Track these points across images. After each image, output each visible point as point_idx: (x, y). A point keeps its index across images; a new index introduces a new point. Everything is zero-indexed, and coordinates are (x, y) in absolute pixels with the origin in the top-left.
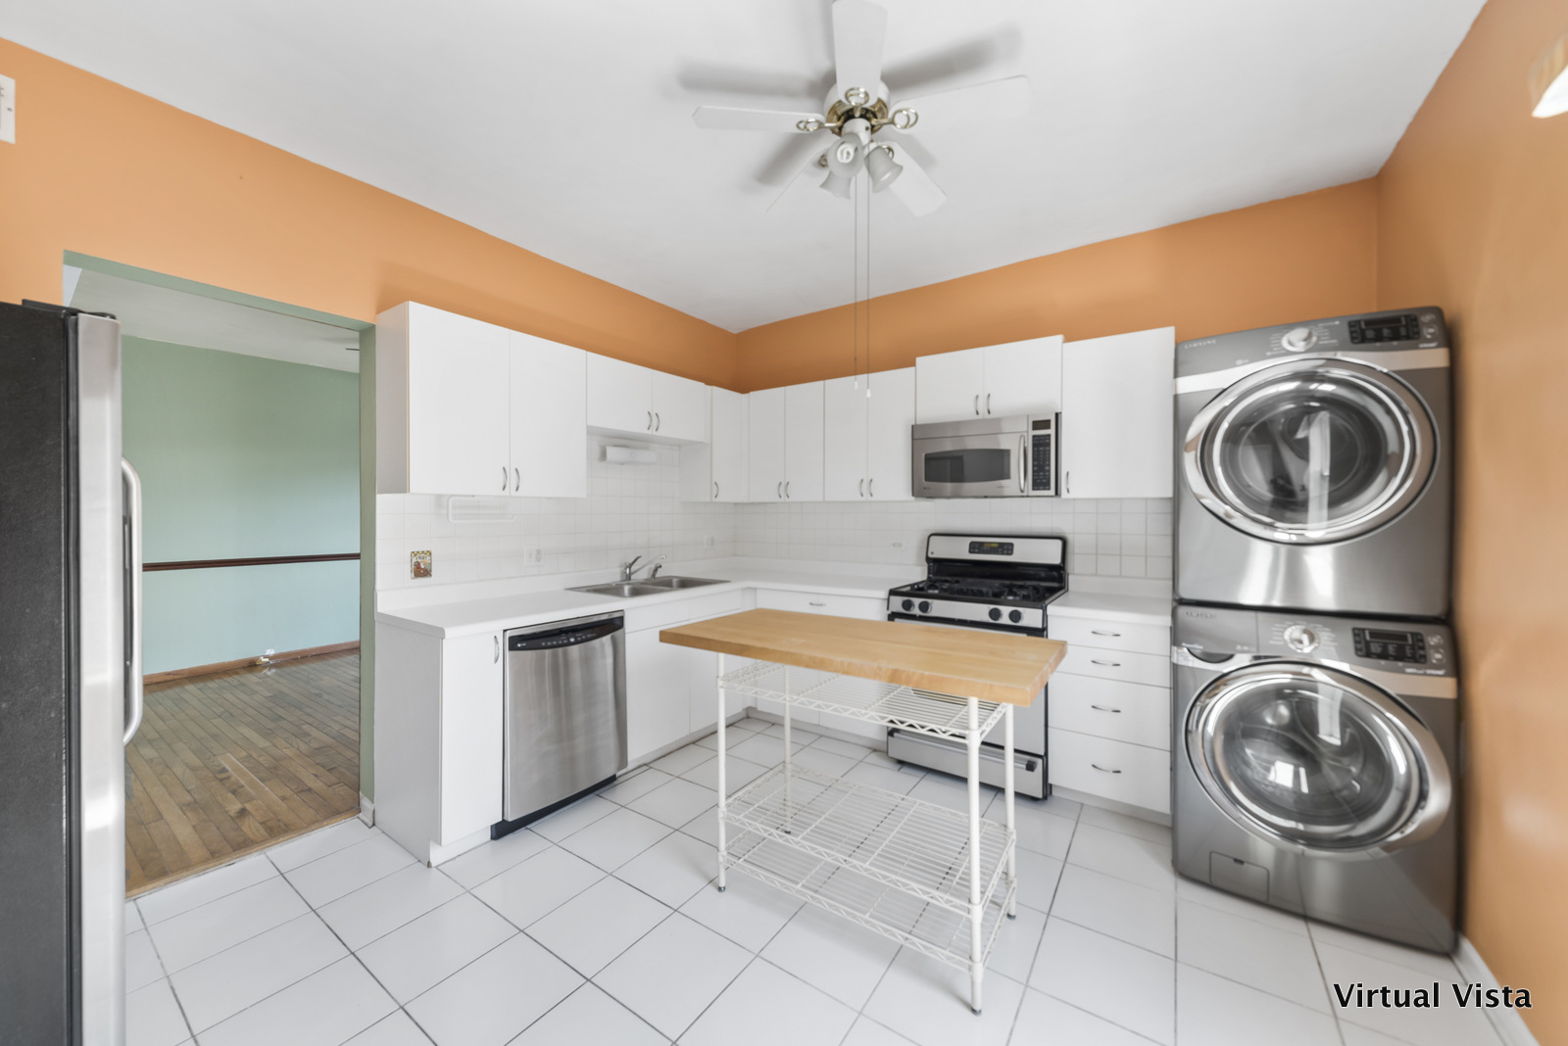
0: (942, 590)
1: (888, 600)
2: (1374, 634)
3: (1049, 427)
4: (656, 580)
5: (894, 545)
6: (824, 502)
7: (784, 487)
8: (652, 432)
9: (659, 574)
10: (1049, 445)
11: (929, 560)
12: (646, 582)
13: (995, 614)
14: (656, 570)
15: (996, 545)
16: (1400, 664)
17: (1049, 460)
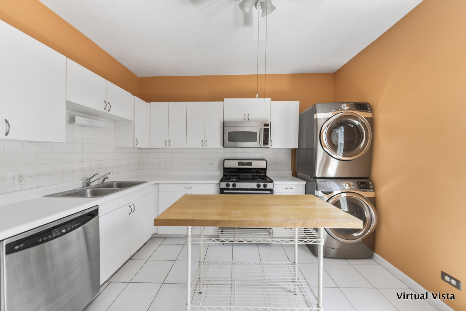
0: (236, 179)
1: (220, 184)
2: (361, 183)
3: (268, 126)
4: (104, 185)
5: (210, 164)
6: (186, 148)
7: (168, 142)
8: (106, 111)
9: (106, 181)
10: (268, 131)
11: (224, 168)
12: (98, 186)
13: (258, 186)
14: (104, 179)
15: (247, 163)
16: (366, 190)
17: (268, 136)
